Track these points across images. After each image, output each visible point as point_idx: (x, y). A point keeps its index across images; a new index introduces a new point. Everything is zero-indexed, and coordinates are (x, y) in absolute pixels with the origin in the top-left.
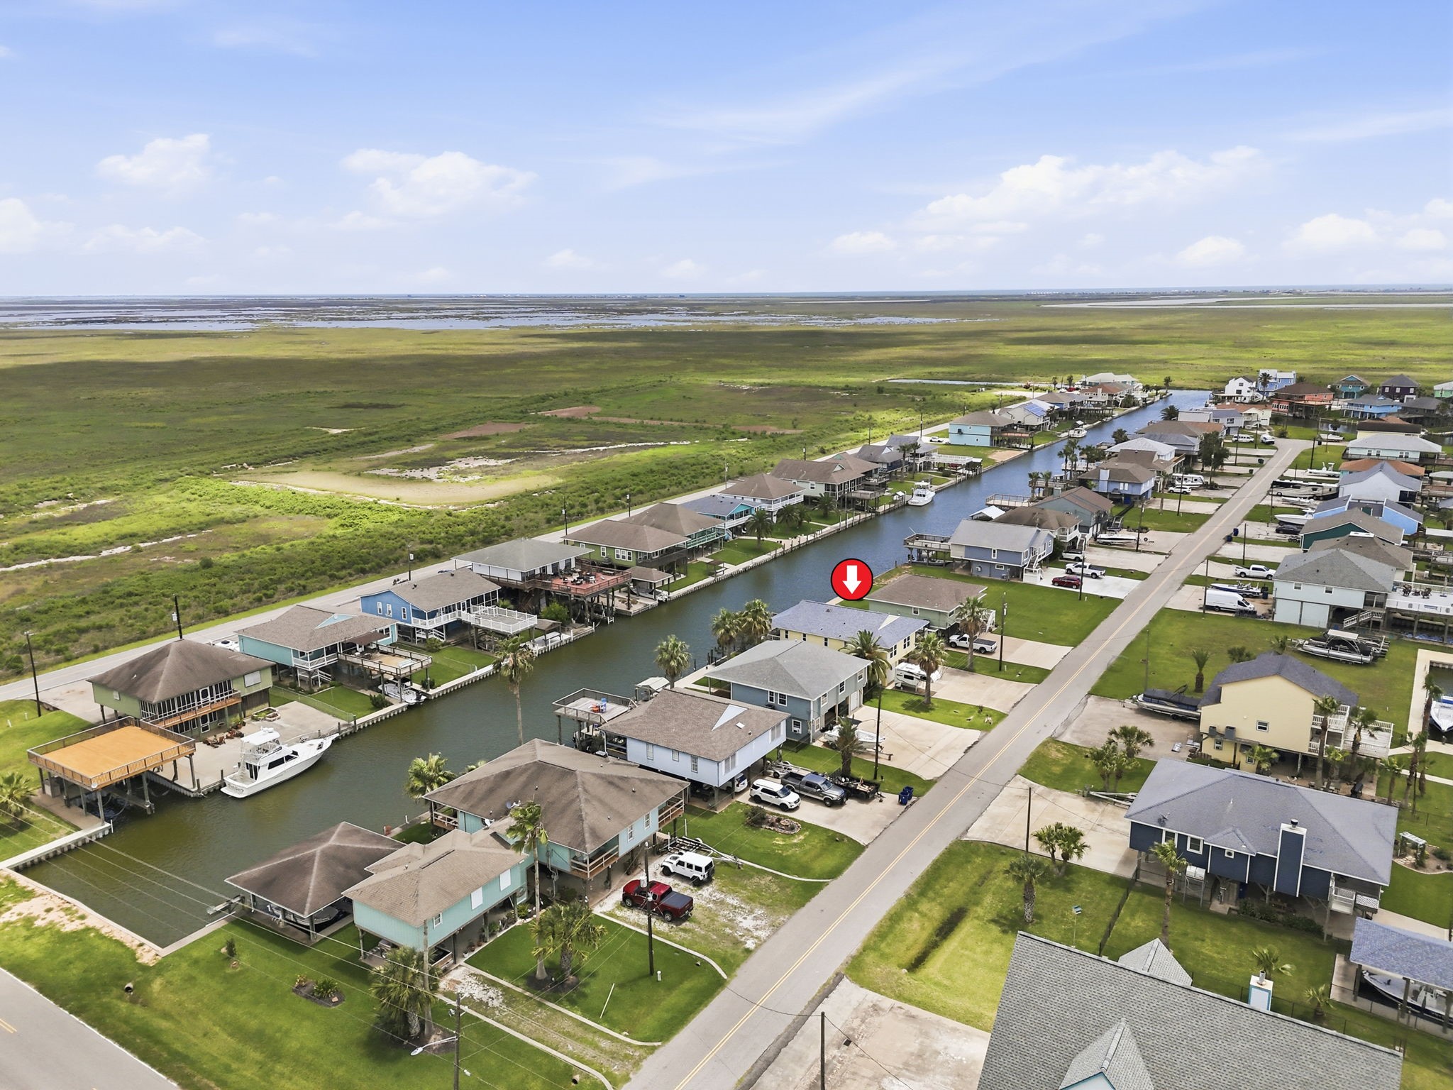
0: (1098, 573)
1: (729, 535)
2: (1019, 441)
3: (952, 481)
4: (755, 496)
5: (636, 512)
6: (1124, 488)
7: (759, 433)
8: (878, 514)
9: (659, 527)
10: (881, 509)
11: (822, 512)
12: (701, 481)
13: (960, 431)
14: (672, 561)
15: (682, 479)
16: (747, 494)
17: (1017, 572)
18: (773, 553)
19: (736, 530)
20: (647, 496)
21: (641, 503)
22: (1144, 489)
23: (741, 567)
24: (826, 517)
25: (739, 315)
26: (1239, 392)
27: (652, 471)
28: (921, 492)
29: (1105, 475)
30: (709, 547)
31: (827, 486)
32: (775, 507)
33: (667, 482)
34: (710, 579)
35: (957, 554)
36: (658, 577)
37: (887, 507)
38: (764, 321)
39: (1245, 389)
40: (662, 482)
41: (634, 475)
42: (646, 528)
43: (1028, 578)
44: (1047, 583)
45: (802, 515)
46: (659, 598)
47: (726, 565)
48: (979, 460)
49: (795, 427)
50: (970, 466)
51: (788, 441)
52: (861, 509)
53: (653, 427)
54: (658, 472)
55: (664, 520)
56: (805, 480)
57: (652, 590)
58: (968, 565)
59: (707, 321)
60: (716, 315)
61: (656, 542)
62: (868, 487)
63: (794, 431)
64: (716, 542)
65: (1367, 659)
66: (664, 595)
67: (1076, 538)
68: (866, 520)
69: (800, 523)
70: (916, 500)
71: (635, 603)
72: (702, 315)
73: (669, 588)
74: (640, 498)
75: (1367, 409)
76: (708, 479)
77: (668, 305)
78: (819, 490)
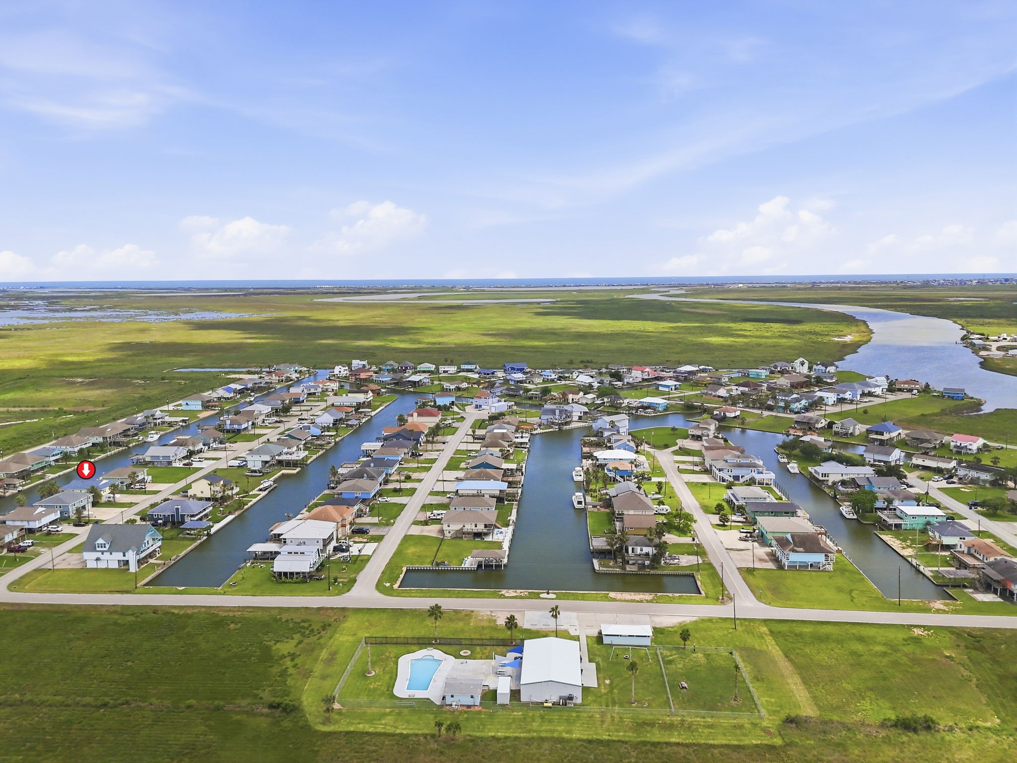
0: (201, 460)
1: (53, 464)
2: (215, 406)
3: (172, 429)
4: (67, 445)
5: (5, 458)
6: (236, 427)
7: (80, 411)
8: (129, 447)
9: (17, 463)
10: (131, 445)
11: (101, 449)
12: (42, 441)
13: (187, 404)
14: (25, 475)
15: (31, 440)
16: (63, 445)
17: (170, 463)
18: (73, 468)
19: (56, 461)
20: (11, 451)
21: (9, 454)
22: (243, 426)
23: (57, 475)
24: (102, 451)
25: (90, 310)
26: (340, 372)
27: (14, 438)
28: (151, 436)
29: (228, 422)
30: (42, 468)
31: (104, 438)
32: (76, 449)
33: (23, 443)
34: (42, 481)
35: (148, 459)
36: (17, 482)
37: (134, 444)
38: (109, 317)
39: (342, 370)
40: (20, 443)
41: (4, 441)
42: (11, 464)
43: (174, 465)
44: (181, 466)
45: (89, 452)
46: (18, 489)
47: (49, 475)
48: (187, 418)
49: (103, 406)
50: (183, 421)
51: (96, 415)
52: (121, 446)
53: (15, 412)
54: (18, 438)
55: (21, 460)
56: (93, 436)
57: (15, 487)
58: (152, 462)
59: (62, 318)
60: (70, 310)
61: (16, 469)
62: (126, 436)
63: (103, 408)
64: (45, 466)
65: (261, 474)
66: (20, 488)
67: (202, 448)
68: (122, 451)
69: (89, 454)
70: (149, 440)
71: (7, 492)
72: (58, 311)
73: (23, 486)
74: (8, 451)
75: (381, 379)
76: (47, 439)
77: (29, 298)
78: (100, 440)
